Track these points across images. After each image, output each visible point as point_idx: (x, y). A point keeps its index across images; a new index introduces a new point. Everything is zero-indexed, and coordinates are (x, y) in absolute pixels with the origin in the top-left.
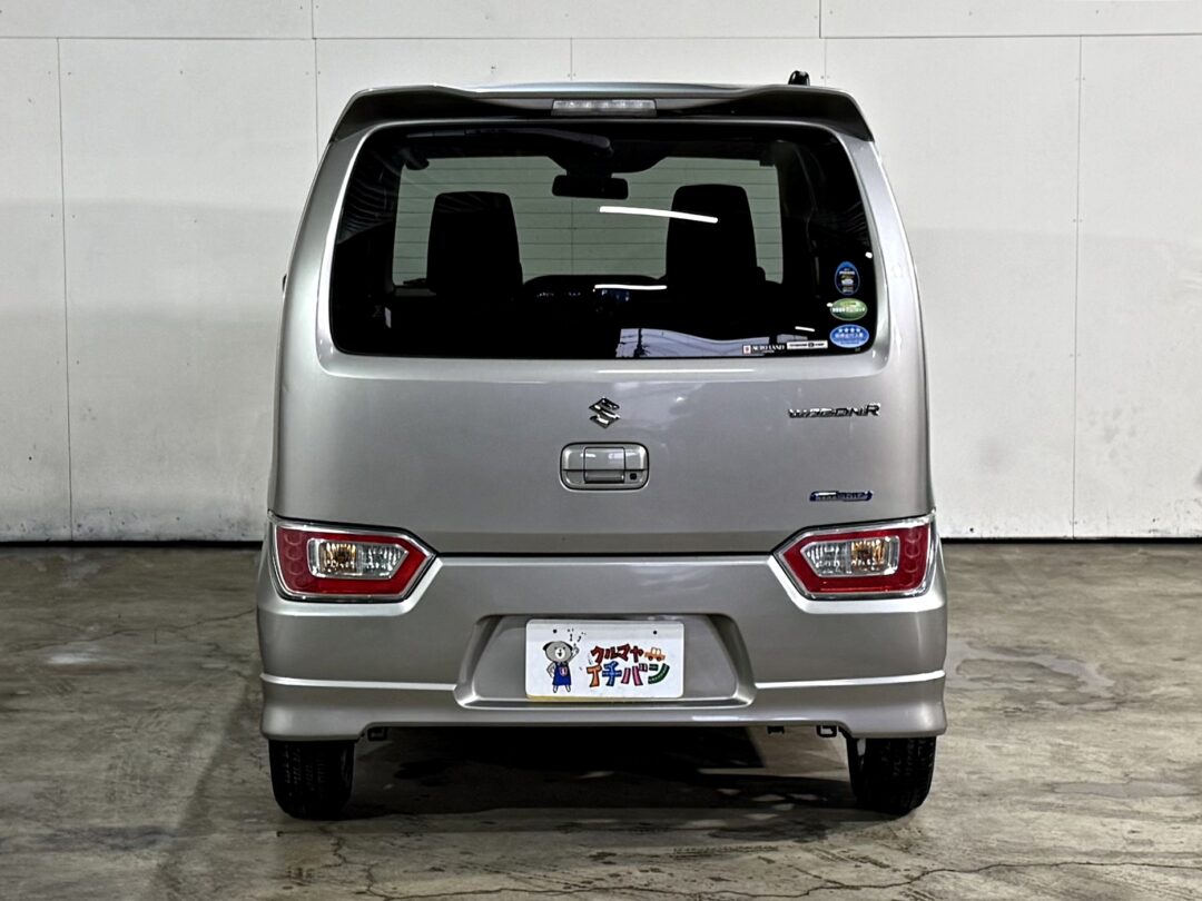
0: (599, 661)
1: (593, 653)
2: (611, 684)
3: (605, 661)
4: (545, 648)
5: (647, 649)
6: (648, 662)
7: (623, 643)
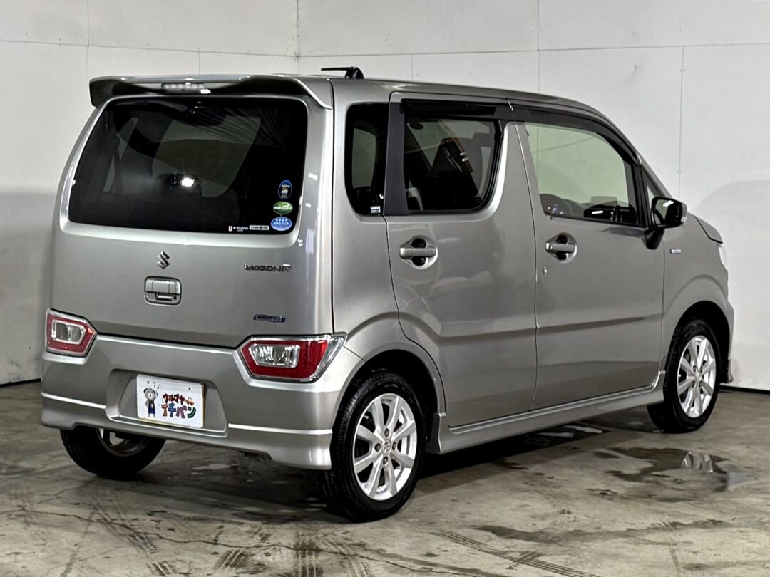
0: (166, 402)
1: (164, 396)
2: (171, 415)
3: (169, 402)
4: (145, 391)
5: (186, 398)
6: (187, 406)
7: (176, 394)
